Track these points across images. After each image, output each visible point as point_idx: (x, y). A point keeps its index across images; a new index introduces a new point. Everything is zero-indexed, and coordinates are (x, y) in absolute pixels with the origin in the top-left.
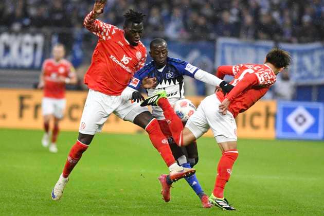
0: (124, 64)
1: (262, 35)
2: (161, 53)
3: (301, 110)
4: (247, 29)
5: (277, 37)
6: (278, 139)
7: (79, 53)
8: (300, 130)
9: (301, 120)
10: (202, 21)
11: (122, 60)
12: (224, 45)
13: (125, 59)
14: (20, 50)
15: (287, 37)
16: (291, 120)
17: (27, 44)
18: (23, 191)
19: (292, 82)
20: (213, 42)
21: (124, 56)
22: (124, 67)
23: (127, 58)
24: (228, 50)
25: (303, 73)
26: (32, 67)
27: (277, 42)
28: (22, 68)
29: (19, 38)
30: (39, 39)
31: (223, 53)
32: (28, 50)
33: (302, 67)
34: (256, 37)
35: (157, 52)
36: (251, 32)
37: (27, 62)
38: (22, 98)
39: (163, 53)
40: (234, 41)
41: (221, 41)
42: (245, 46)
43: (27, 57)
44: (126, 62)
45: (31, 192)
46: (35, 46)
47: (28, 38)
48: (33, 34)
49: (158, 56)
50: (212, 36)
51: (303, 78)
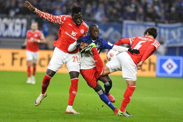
0: (73, 36)
1: (148, 19)
2: (96, 32)
3: (170, 60)
4: (140, 15)
5: (157, 20)
6: (157, 77)
7: (46, 29)
8: (170, 72)
9: (170, 66)
10: (115, 11)
11: (71, 34)
12: (127, 24)
13: (73, 33)
14: (14, 27)
15: (163, 20)
16: (164, 66)
17: (18, 24)
18: (16, 105)
19: (165, 45)
20: (121, 23)
21: (73, 32)
22: (73, 38)
23: (75, 33)
24: (129, 27)
25: (171, 40)
26: (20, 37)
27: (156, 23)
28: (15, 37)
29: (14, 21)
30: (24, 21)
31: (127, 29)
32: (18, 27)
33: (170, 37)
34: (145, 20)
35: (94, 31)
36: (142, 17)
37: (18, 34)
38: (13, 54)
39: (97, 32)
40: (133, 22)
41: (126, 22)
42: (139, 25)
43: (18, 31)
44: (74, 35)
45: (20, 106)
46: (22, 25)
47: (18, 21)
48: (21, 19)
49: (94, 33)
50: (121, 19)
51: (171, 43)
